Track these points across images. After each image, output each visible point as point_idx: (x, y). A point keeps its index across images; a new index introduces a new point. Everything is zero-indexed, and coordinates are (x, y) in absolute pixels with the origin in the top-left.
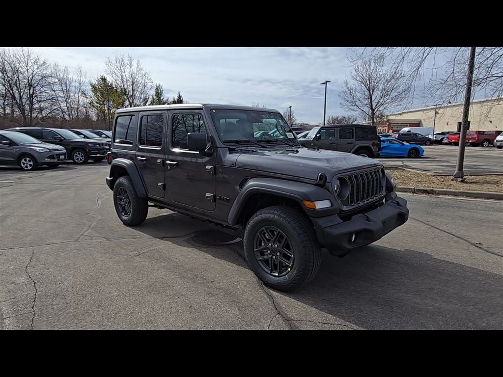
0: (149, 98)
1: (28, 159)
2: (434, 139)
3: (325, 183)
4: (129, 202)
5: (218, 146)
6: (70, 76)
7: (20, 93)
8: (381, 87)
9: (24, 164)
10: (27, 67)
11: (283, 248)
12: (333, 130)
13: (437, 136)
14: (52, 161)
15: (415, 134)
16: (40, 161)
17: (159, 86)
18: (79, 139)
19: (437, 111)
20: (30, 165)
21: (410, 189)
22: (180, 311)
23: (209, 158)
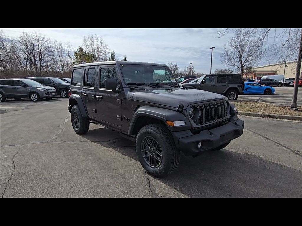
0: (107, 59)
1: (35, 95)
2: (284, 83)
3: (182, 110)
4: (78, 120)
5: (123, 87)
6: (63, 48)
7: (34, 58)
8: (248, 50)
9: (33, 97)
10: (38, 42)
11: (156, 150)
12: (214, 78)
13: (286, 81)
14: (48, 96)
15: (271, 80)
16: (41, 96)
17: (113, 52)
18: (64, 83)
19: (286, 65)
20: (36, 98)
21: (259, 114)
22: (91, 187)
23: (119, 94)
